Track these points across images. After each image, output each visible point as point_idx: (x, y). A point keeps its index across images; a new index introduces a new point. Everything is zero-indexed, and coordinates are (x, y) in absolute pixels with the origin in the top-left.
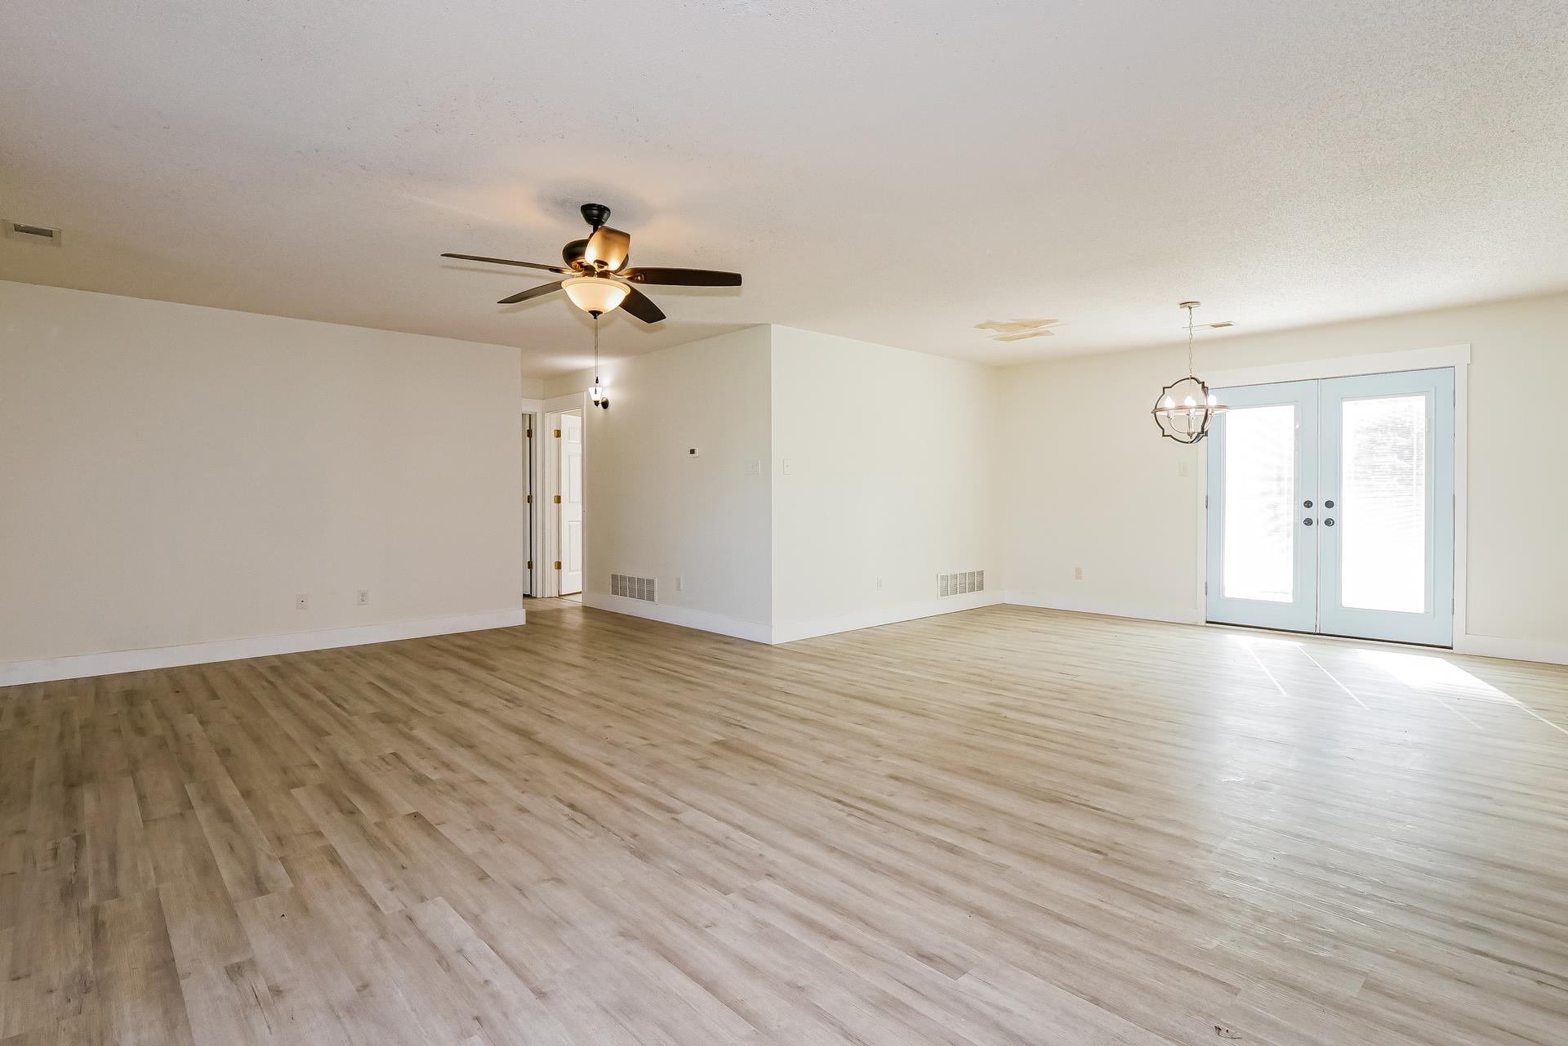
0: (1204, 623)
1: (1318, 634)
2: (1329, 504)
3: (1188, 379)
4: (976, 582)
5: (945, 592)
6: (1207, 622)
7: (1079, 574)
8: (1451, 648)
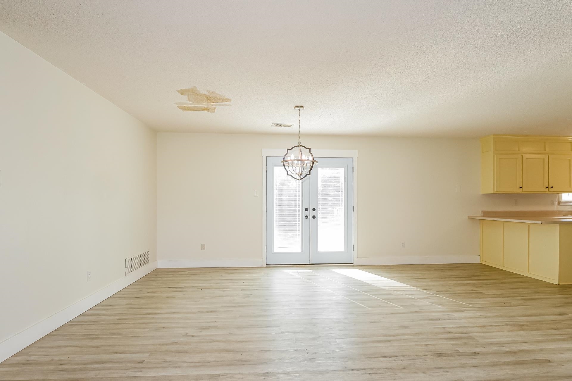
0: (265, 266)
1: (310, 264)
2: (314, 210)
3: (298, 146)
4: (144, 259)
5: (131, 270)
6: (267, 265)
7: (203, 247)
8: (353, 264)
